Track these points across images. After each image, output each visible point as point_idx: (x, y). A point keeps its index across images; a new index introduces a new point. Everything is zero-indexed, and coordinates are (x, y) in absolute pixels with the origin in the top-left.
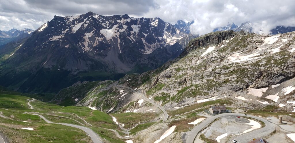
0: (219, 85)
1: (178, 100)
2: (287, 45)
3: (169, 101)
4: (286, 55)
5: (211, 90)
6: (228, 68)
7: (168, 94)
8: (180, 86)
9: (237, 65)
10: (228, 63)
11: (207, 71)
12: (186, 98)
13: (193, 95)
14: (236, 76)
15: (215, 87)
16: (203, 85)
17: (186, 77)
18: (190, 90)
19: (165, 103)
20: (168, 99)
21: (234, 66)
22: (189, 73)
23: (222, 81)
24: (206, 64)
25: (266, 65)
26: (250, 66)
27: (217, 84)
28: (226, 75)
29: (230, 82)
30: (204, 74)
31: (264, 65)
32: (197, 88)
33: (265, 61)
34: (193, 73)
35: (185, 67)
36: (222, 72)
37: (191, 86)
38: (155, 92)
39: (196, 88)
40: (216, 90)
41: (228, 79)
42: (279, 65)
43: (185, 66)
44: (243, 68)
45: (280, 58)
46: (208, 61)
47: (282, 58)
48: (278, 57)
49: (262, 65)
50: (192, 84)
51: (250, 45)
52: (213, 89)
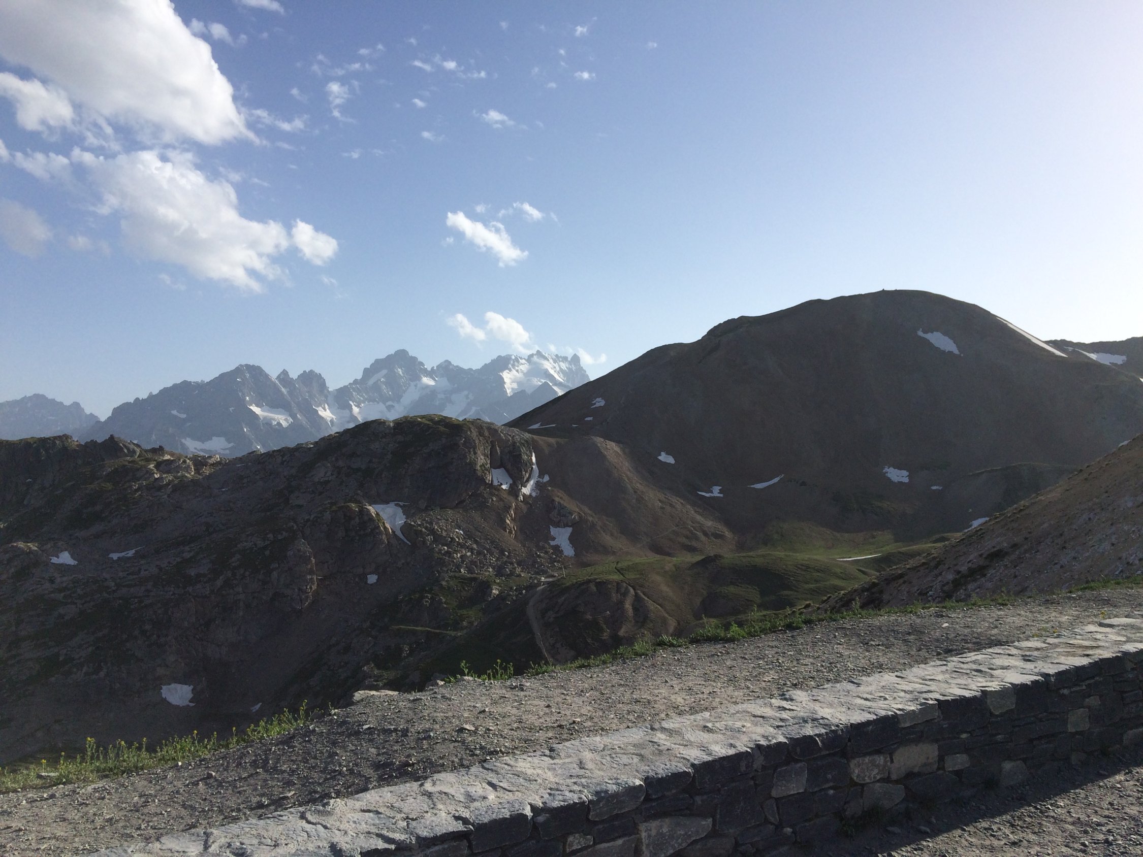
2: (281, 491)
4: (280, 531)
6: (53, 605)
9: (95, 587)
14: (92, 638)
21: (79, 591)
23: (26, 671)
25: (216, 573)
26: (150, 585)
28: (44, 638)
29: (65, 668)
31: (204, 575)
33: (211, 561)
36: (22, 627)
41: (57, 655)
42: (260, 570)
44: (120, 598)
48: (254, 539)
49: (199, 575)
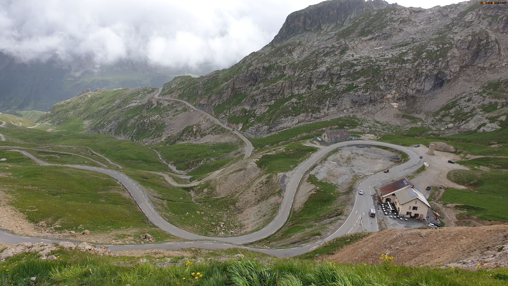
0: (337, 94)
1: (269, 121)
2: (448, 25)
3: (253, 122)
4: (445, 44)
5: (323, 103)
6: (353, 65)
7: (253, 112)
8: (272, 97)
9: (368, 60)
10: (353, 56)
11: (318, 70)
12: (283, 118)
13: (293, 113)
14: (366, 79)
15: (330, 98)
16: (310, 95)
17: (283, 81)
18: (288, 103)
19: (248, 127)
20: (252, 120)
21: (362, 61)
22: (288, 75)
23: (342, 88)
24: (317, 58)
25: (415, 60)
26: (388, 61)
27: (334, 92)
28: (349, 77)
29: (355, 89)
30: (312, 77)
31: (410, 60)
32: (301, 101)
33: (414, 54)
34: (294, 75)
35: (280, 64)
36: (342, 72)
37: (290, 98)
38: (230, 109)
39: (298, 101)
40: (332, 103)
41: (353, 84)
42: (434, 60)
43: (281, 62)
45: (436, 49)
46: (320, 53)
47: (439, 48)
48: (433, 46)
49: (408, 60)
50: (292, 93)
51: (389, 25)
52: (327, 102)
